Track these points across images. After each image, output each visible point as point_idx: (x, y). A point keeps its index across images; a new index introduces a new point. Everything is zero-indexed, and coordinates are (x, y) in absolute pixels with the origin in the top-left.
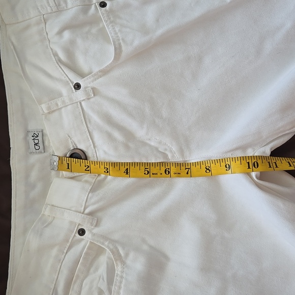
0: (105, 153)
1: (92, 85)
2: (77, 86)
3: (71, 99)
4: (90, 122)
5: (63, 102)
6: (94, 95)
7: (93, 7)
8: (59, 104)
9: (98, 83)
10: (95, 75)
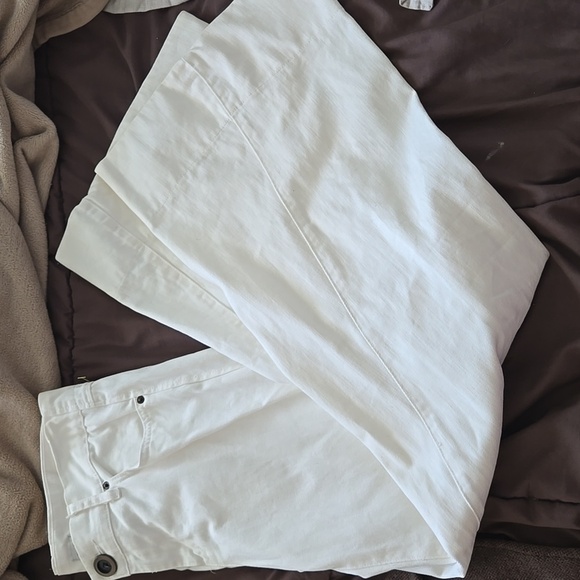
0: (136, 558)
1: (120, 485)
2: (106, 486)
3: (97, 500)
4: (117, 526)
5: (90, 502)
6: (121, 496)
7: (131, 402)
8: (85, 504)
9: (125, 484)
10: (123, 474)
